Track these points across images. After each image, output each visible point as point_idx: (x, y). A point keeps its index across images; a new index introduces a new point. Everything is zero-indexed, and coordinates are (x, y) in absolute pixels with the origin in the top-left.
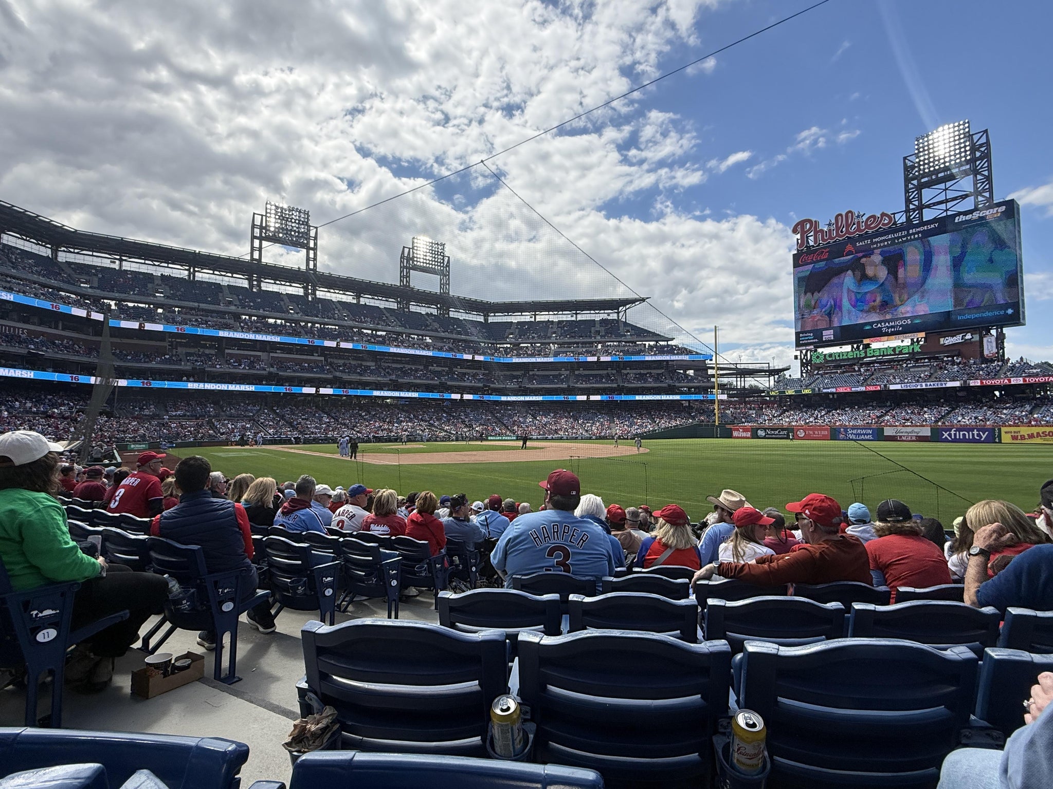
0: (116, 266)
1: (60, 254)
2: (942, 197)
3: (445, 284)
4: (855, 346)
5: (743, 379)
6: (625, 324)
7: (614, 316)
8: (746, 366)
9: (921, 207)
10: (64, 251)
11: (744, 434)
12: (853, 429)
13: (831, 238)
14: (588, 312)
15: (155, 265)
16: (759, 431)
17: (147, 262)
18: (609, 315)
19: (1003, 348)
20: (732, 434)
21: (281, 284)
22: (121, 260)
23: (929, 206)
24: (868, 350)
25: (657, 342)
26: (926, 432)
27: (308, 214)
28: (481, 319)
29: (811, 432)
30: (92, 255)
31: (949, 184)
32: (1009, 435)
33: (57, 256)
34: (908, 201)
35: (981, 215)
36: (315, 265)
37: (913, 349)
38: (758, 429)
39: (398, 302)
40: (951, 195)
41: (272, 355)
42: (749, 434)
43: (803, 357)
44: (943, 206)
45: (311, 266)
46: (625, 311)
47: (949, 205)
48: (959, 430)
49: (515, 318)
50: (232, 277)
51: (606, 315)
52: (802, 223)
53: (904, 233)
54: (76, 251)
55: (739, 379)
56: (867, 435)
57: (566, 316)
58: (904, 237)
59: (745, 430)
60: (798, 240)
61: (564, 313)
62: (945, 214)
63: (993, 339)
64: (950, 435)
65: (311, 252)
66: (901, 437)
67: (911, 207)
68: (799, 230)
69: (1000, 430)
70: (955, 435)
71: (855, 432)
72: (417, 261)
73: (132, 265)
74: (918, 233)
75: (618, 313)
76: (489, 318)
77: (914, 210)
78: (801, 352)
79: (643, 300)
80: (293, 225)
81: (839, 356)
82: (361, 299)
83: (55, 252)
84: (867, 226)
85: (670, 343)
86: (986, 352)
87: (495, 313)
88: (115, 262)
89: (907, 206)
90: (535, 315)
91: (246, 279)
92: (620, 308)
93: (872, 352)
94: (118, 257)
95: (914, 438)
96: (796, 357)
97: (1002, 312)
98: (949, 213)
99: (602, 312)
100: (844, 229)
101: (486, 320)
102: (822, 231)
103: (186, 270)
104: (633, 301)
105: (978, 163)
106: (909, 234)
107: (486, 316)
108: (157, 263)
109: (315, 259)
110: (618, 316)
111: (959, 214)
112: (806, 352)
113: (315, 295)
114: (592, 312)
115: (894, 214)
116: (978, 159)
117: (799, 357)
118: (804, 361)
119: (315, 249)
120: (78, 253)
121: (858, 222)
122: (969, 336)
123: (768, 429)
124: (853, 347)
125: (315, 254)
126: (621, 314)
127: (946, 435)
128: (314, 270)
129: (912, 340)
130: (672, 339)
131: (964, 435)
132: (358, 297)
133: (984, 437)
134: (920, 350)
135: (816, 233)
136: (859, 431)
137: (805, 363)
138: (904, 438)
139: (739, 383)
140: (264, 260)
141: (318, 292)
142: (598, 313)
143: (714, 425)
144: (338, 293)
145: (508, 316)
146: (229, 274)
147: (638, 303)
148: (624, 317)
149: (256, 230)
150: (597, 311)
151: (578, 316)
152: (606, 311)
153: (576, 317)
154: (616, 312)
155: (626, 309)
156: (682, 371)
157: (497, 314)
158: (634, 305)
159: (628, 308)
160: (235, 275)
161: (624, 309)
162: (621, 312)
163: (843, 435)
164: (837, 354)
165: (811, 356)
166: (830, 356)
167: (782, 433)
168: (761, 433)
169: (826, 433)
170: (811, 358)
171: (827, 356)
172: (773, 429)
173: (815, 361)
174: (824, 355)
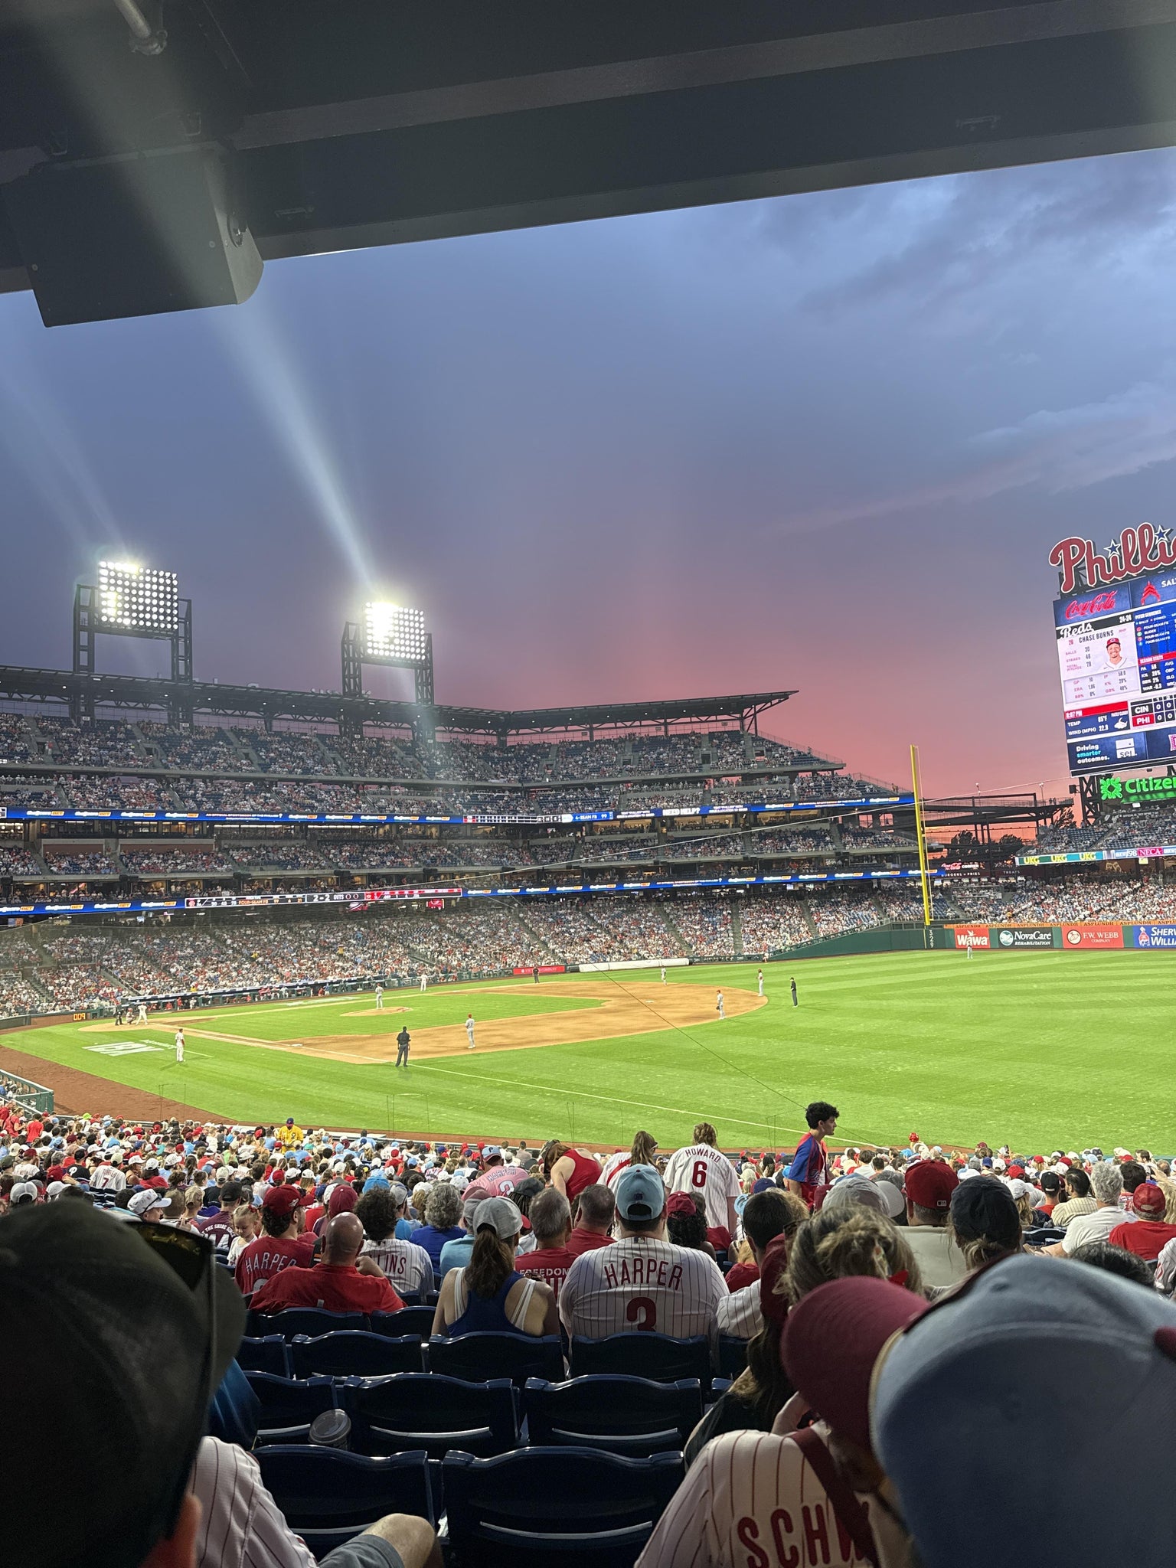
3: (425, 683)
5: (985, 827)
6: (756, 738)
7: (735, 726)
11: (977, 941)
12: (1160, 928)
13: (1117, 572)
14: (688, 720)
16: (1003, 935)
18: (725, 724)
20: (955, 941)
21: (128, 707)
25: (814, 772)
28: (494, 741)
29: (1091, 935)
36: (189, 668)
38: (1000, 931)
39: (340, 723)
41: (122, 841)
42: (985, 941)
43: (1085, 786)
45: (182, 672)
46: (754, 715)
49: (555, 736)
50: (43, 701)
51: (720, 724)
52: (1065, 546)
55: (979, 827)
57: (647, 730)
59: (978, 934)
60: (1061, 574)
61: (644, 723)
65: (181, 643)
68: (1061, 557)
71: (1163, 932)
72: (373, 648)
75: (742, 719)
76: (509, 739)
78: (1082, 779)
79: (784, 696)
80: (148, 601)
81: (1148, 786)
82: (275, 723)
85: (837, 773)
87: (518, 729)
90: (592, 729)
91: (67, 703)
92: (746, 711)
96: (1073, 789)
99: (713, 718)
100: (1139, 557)
102: (1100, 560)
104: (767, 699)
107: (502, 736)
109: (188, 657)
110: (742, 727)
112: (1091, 778)
113: (192, 722)
114: (694, 719)
117: (1078, 788)
118: (1089, 795)
119: (187, 640)
121: (1163, 544)
123: (1018, 930)
124: (1170, 769)
125: (188, 649)
126: (747, 722)
128: (188, 677)
130: (842, 767)
132: (269, 718)
135: (1091, 562)
137: (1090, 799)
139: (980, 833)
140: (98, 667)
141: (195, 717)
142: (706, 721)
143: (923, 925)
144: (231, 715)
145: (542, 732)
146: (38, 697)
147: (777, 701)
148: (753, 726)
149: (84, 615)
150: (704, 718)
151: (670, 728)
152: (719, 717)
153: (666, 731)
154: (738, 719)
155: (756, 713)
156: (870, 817)
157: (521, 731)
158: (769, 704)
159: (760, 711)
160: (48, 698)
161: (752, 712)
162: (745, 718)
163: (1143, 940)
164: (1144, 783)
165: (1099, 785)
166: (1133, 786)
167: (1042, 937)
168: (1006, 938)
169: (1115, 935)
170: (1099, 790)
171: (1127, 785)
172: (1026, 931)
173: (1106, 795)
174: (1123, 784)
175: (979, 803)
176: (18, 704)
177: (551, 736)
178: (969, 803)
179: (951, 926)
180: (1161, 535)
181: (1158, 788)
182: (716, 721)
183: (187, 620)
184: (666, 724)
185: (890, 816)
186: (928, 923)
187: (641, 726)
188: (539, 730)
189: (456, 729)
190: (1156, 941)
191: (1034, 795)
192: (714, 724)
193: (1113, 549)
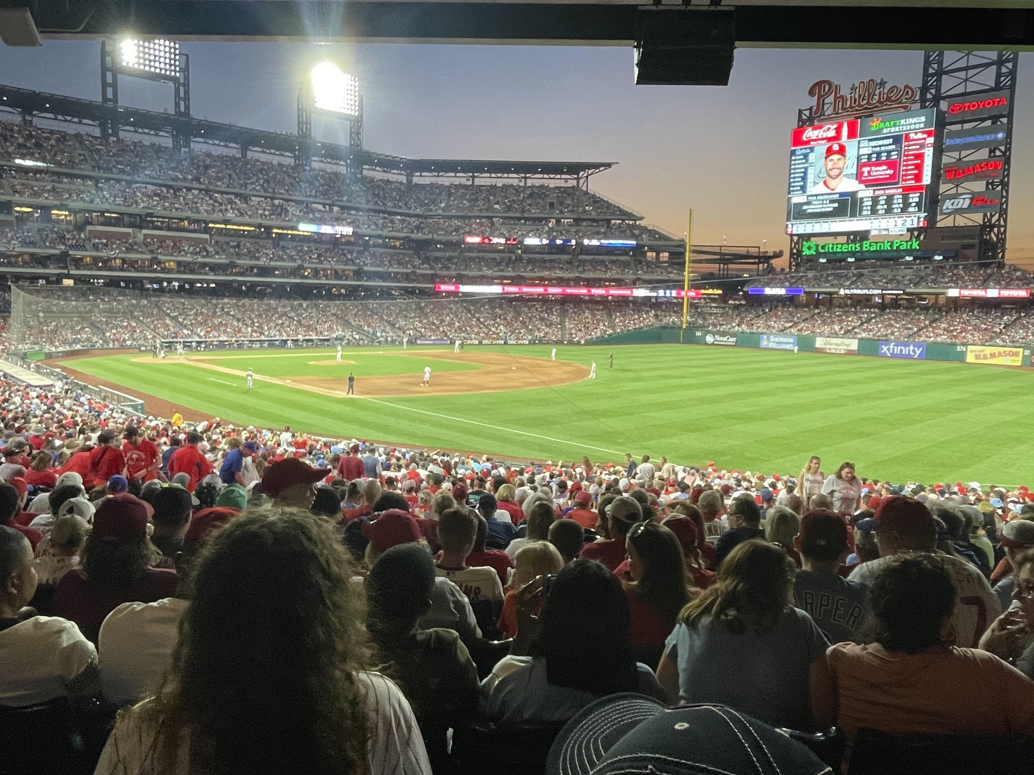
3: (357, 132)
4: (851, 237)
5: (726, 266)
6: (586, 193)
7: (573, 183)
8: (731, 250)
14: (541, 176)
18: (566, 182)
21: (144, 133)
24: (865, 242)
25: (623, 220)
28: (403, 179)
32: (974, 354)
36: (187, 107)
37: (911, 245)
39: (295, 157)
41: (144, 232)
43: (793, 245)
45: (182, 109)
46: (587, 177)
49: (447, 179)
50: (80, 123)
51: (563, 181)
55: (722, 266)
57: (513, 179)
61: (511, 175)
65: (182, 88)
67: (931, 70)
72: (320, 103)
75: (578, 179)
76: (414, 178)
79: (608, 165)
80: (157, 53)
81: (832, 248)
82: (249, 153)
85: (638, 223)
87: (421, 172)
90: (473, 177)
91: (98, 126)
92: (582, 173)
93: (867, 245)
99: (558, 176)
101: (410, 181)
104: (596, 166)
107: (410, 175)
109: (187, 99)
110: (578, 183)
112: (798, 241)
114: (546, 176)
118: (795, 251)
119: (186, 85)
124: (849, 239)
125: (187, 93)
126: (582, 181)
128: (187, 114)
130: (641, 219)
132: (244, 149)
134: (918, 248)
137: (795, 254)
140: (121, 102)
141: (192, 144)
142: (553, 178)
143: (681, 328)
144: (218, 145)
145: (438, 176)
146: (76, 120)
147: (603, 168)
148: (585, 184)
149: (108, 59)
150: (552, 176)
151: (528, 180)
152: (563, 176)
153: (525, 183)
154: (575, 178)
155: (588, 175)
156: (654, 254)
157: (423, 174)
158: (597, 170)
159: (591, 174)
160: (85, 121)
161: (586, 175)
162: (581, 178)
164: (831, 246)
165: (802, 246)
166: (823, 247)
170: (802, 248)
171: (820, 248)
173: (806, 252)
174: (817, 246)
175: (724, 250)
176: (62, 124)
177: (445, 179)
178: (717, 250)
181: (839, 250)
182: (561, 179)
183: (185, 70)
184: (526, 178)
185: (667, 254)
186: (684, 327)
187: (508, 177)
188: (436, 174)
189: (378, 168)
191: (759, 247)
192: (558, 181)
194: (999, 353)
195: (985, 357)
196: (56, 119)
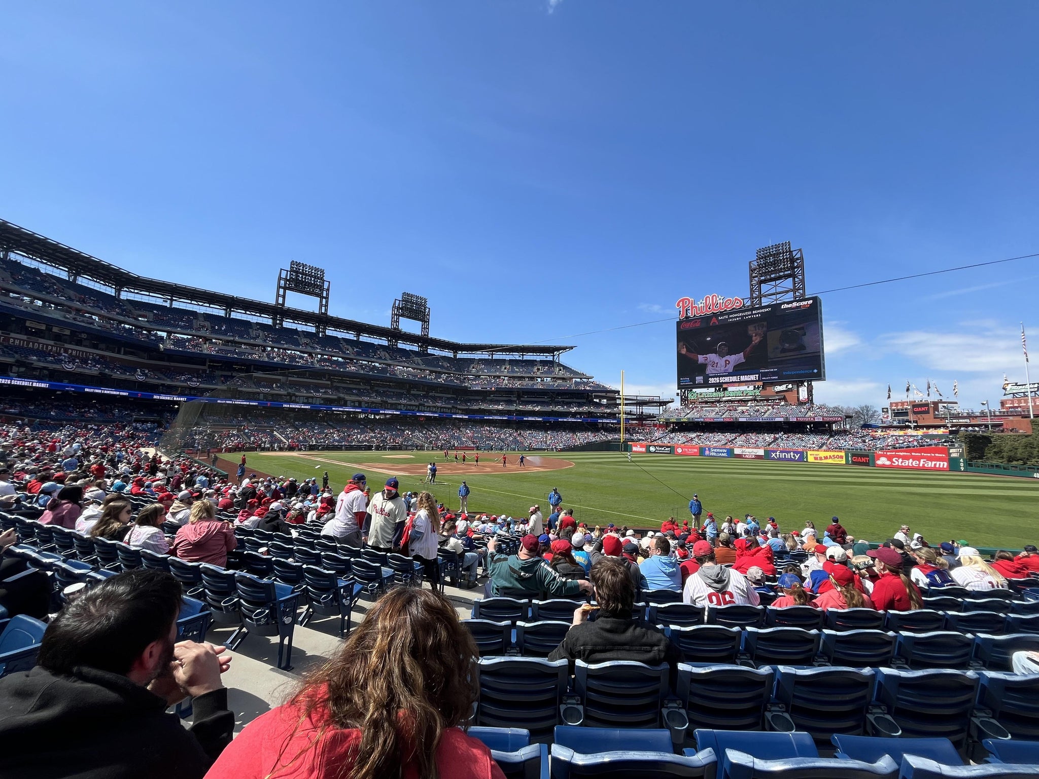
0: (167, 304)
1: (122, 293)
2: (773, 291)
3: (425, 328)
4: (717, 389)
5: (641, 407)
6: (559, 365)
7: (550, 358)
8: (644, 398)
9: (760, 297)
10: (126, 291)
11: (641, 450)
12: (714, 449)
13: (702, 312)
14: (532, 354)
15: (199, 305)
16: (651, 448)
17: (193, 302)
18: (547, 357)
19: (812, 395)
20: (632, 449)
21: (299, 324)
22: (172, 300)
23: (765, 296)
24: (726, 391)
25: (581, 379)
26: (761, 452)
27: (323, 272)
28: (452, 355)
29: (686, 450)
30: (149, 295)
31: (778, 282)
32: (813, 456)
33: (119, 294)
34: (752, 291)
35: (798, 305)
36: (326, 310)
37: (755, 393)
38: (650, 446)
39: (388, 340)
40: (779, 290)
41: (290, 378)
42: (644, 450)
43: (682, 394)
44: (774, 297)
45: (323, 311)
46: (559, 355)
47: (778, 296)
48: (781, 452)
49: (477, 355)
50: (260, 316)
51: (544, 357)
52: (683, 300)
53: (749, 313)
54: (136, 291)
55: (638, 407)
56: (724, 453)
57: (515, 357)
58: (749, 315)
59: (642, 446)
60: (680, 311)
61: (514, 354)
62: (775, 302)
63: (806, 388)
64: (776, 455)
65: (324, 300)
66: (745, 455)
67: (754, 295)
68: (681, 304)
69: (807, 453)
70: (779, 455)
71: (715, 450)
73: (181, 304)
74: (758, 314)
75: (554, 356)
76: (458, 355)
77: (756, 298)
78: (681, 391)
79: (571, 348)
81: (707, 395)
82: (361, 337)
83: (118, 291)
84: (726, 306)
85: (590, 380)
86: (801, 398)
87: (462, 351)
88: (167, 302)
89: (752, 295)
90: (492, 354)
91: (272, 318)
92: (555, 353)
93: (728, 393)
94: (170, 297)
95: (753, 457)
96: (678, 394)
97: (811, 371)
98: (778, 302)
99: (542, 354)
100: (711, 307)
102: (696, 307)
103: (224, 309)
104: (564, 348)
105: (796, 270)
106: (752, 314)
107: (455, 354)
108: (201, 304)
109: (326, 306)
110: (553, 359)
111: (784, 303)
112: (685, 391)
113: (325, 333)
114: (535, 354)
115: (743, 299)
116: (796, 268)
117: (680, 394)
118: (683, 397)
119: (327, 298)
120: (137, 293)
121: (720, 303)
122: (790, 386)
123: (657, 446)
124: (716, 389)
125: (327, 302)
126: (555, 357)
127: (774, 455)
128: (325, 314)
129: (755, 387)
130: (592, 378)
131: (785, 455)
132: (358, 335)
133: (797, 457)
134: (759, 394)
135: (692, 308)
136: (718, 450)
137: (683, 399)
138: (747, 457)
139: (638, 410)
140: (287, 305)
141: (327, 331)
143: (620, 442)
144: (343, 332)
146: (258, 314)
147: (568, 349)
148: (558, 359)
149: (282, 282)
150: (538, 354)
152: (545, 354)
153: (523, 358)
154: (552, 355)
156: (598, 400)
157: (464, 352)
158: (565, 351)
159: (561, 353)
160: (262, 315)
161: (558, 353)
163: (707, 453)
164: (705, 394)
165: (688, 394)
166: (701, 395)
167: (666, 449)
168: (652, 449)
169: (696, 450)
171: (699, 395)
172: (660, 446)
173: (690, 397)
174: (697, 394)
175: (638, 398)
176: (249, 316)
177: (475, 355)
178: (635, 398)
179: (630, 443)
180: (720, 299)
181: (710, 396)
184: (523, 355)
185: (605, 400)
186: (622, 441)
188: (470, 352)
189: (437, 348)
190: (712, 454)
191: (659, 397)
192: (542, 357)
193: (701, 303)
194: (830, 456)
195: (821, 458)
196: (246, 313)
